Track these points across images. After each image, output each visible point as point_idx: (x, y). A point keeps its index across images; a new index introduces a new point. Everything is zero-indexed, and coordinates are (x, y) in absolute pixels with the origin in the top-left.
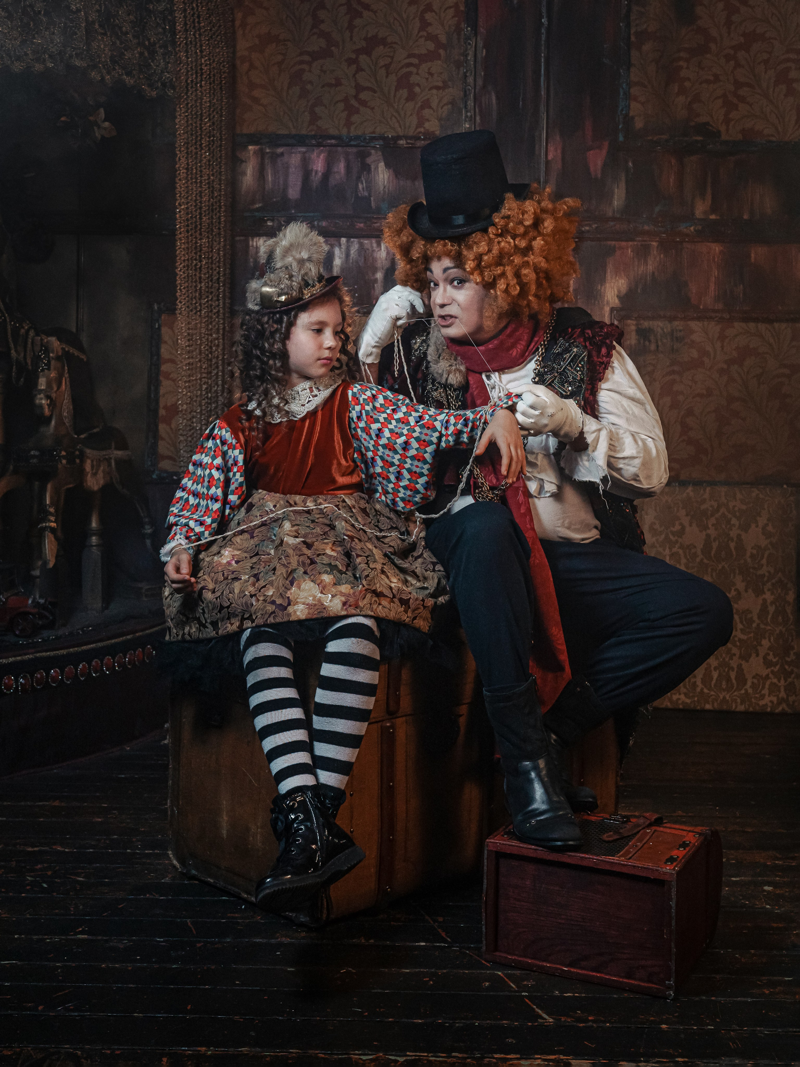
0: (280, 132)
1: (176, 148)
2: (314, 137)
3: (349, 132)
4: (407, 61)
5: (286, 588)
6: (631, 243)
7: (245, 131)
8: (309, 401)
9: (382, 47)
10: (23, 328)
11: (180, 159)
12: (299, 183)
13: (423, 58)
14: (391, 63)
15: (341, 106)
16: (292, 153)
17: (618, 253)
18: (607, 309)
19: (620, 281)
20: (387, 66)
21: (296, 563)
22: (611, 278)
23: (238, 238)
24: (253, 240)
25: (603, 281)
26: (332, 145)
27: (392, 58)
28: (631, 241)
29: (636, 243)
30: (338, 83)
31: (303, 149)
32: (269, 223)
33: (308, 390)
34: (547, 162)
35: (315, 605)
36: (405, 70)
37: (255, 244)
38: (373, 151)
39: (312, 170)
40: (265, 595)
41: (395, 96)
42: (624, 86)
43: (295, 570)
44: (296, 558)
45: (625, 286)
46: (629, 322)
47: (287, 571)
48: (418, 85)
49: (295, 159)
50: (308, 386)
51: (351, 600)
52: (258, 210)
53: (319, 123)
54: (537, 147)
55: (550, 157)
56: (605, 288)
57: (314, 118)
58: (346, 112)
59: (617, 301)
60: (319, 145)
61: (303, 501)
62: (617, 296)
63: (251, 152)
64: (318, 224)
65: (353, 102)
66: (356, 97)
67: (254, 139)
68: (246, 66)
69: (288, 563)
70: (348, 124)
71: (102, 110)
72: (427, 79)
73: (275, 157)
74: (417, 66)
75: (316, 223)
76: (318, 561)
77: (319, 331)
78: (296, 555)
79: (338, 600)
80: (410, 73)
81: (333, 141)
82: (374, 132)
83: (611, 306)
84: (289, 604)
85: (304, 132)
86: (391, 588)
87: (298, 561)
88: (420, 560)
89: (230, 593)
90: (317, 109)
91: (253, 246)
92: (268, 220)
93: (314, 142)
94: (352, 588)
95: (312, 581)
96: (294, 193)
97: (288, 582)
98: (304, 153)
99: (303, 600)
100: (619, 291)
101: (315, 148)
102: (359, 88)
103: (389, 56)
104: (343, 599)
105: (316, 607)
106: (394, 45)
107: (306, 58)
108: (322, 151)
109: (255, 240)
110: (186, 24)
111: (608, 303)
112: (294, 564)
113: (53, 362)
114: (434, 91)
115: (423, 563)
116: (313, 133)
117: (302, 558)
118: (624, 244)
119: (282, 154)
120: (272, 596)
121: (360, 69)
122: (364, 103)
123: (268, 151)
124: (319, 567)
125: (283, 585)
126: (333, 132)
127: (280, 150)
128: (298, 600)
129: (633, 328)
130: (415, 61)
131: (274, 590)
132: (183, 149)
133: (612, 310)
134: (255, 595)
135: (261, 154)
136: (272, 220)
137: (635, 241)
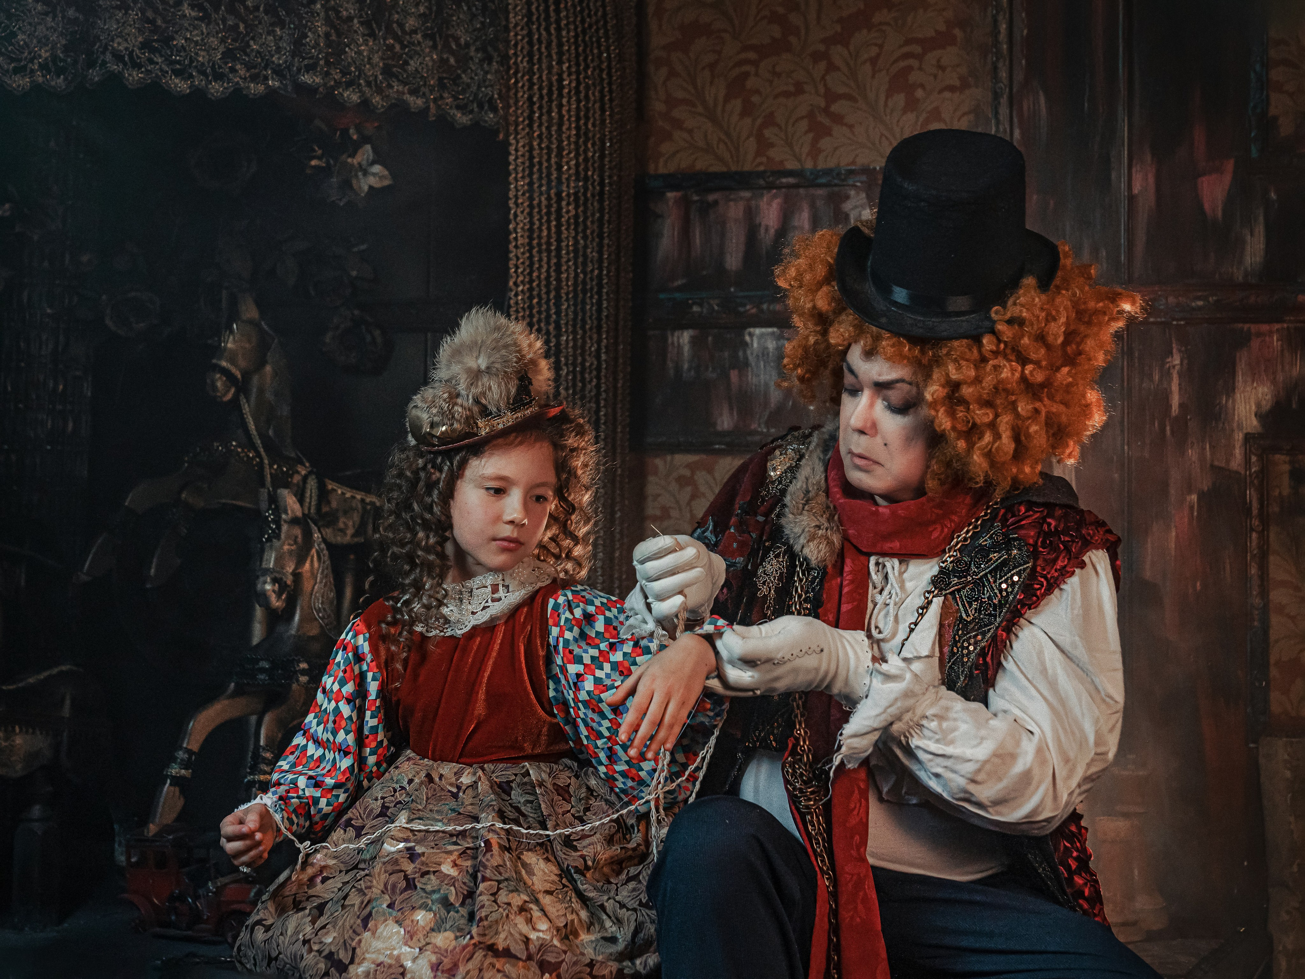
0: (712, 169)
1: (510, 199)
2: (761, 175)
3: (815, 165)
4: (906, 49)
5: (354, 931)
6: (1277, 326)
7: (662, 170)
8: (484, 608)
9: (865, 31)
10: (298, 472)
11: (516, 215)
12: (742, 247)
13: (929, 44)
14: (878, 55)
15: (804, 125)
16: (731, 200)
17: (1255, 343)
18: (1239, 437)
19: (1260, 390)
20: (873, 61)
21: (381, 887)
22: (1245, 382)
23: (651, 333)
24: (673, 335)
25: (1230, 390)
26: (789, 186)
27: (881, 47)
28: (1278, 322)
29: (1285, 325)
30: (799, 89)
31: (747, 194)
32: (696, 309)
33: (489, 588)
34: (1132, 198)
35: (390, 966)
36: (902, 64)
37: (675, 339)
38: (852, 193)
39: (760, 224)
40: (321, 943)
41: (886, 105)
42: (1258, 67)
43: (376, 899)
44: (384, 877)
45: (1269, 397)
46: (1279, 457)
47: (362, 902)
48: (922, 86)
49: (734, 211)
50: (489, 582)
51: (446, 960)
52: (679, 289)
53: (772, 153)
54: (1114, 175)
55: (1136, 190)
56: (1234, 401)
57: (763, 145)
58: (811, 135)
59: (1255, 422)
60: (770, 187)
61: (455, 774)
62: (1256, 415)
63: (671, 203)
64: (768, 309)
65: (822, 119)
66: (826, 111)
67: (674, 181)
68: (664, 71)
69: (366, 888)
70: (815, 152)
71: (368, 147)
72: (935, 76)
73: (706, 208)
74: (920, 57)
75: (765, 306)
76: (419, 885)
77: (499, 492)
78: (386, 872)
79: (426, 960)
80: (910, 68)
81: (791, 180)
82: (853, 163)
83: (1245, 431)
84: (352, 962)
85: (747, 167)
86: (527, 941)
87: (385, 885)
88: (632, 885)
89: (282, 934)
90: (767, 133)
91: (673, 343)
92: (694, 303)
93: (762, 182)
94: (456, 938)
95: (397, 922)
96: (733, 261)
97: (359, 921)
98: (749, 200)
99: (374, 956)
100: (1258, 405)
101: (765, 192)
102: (831, 97)
103: (876, 45)
104: (434, 958)
105: (391, 971)
106: (884, 28)
107: (752, 55)
108: (775, 197)
109: (676, 334)
110: (529, 14)
111: (1240, 426)
112: (376, 891)
113: (285, 528)
114: (947, 94)
115: (634, 890)
116: (762, 168)
117: (394, 878)
118: (1265, 328)
119: (716, 203)
120: (331, 943)
121: (832, 67)
122: (838, 119)
123: (696, 198)
124: (416, 897)
125: (351, 927)
126: (791, 165)
127: (711, 198)
128: (367, 956)
129: (1286, 468)
130: (917, 49)
131: (335, 934)
132: (520, 201)
133: (1248, 437)
134: (309, 941)
135: (685, 204)
136: (701, 305)
137: (1284, 322)
